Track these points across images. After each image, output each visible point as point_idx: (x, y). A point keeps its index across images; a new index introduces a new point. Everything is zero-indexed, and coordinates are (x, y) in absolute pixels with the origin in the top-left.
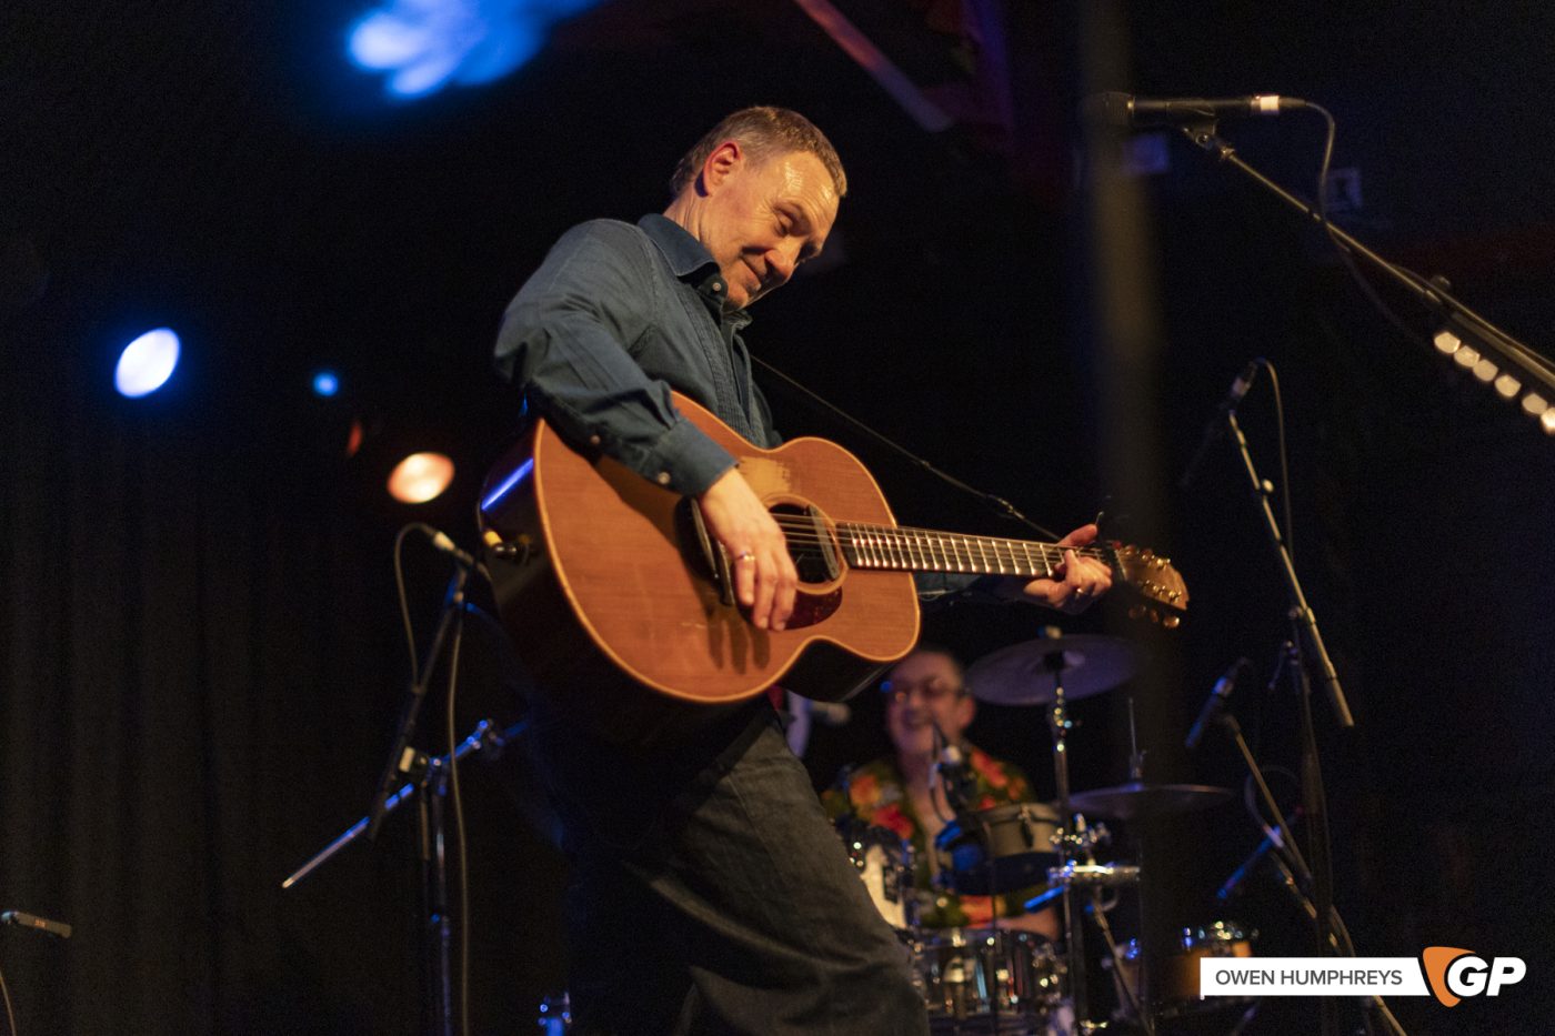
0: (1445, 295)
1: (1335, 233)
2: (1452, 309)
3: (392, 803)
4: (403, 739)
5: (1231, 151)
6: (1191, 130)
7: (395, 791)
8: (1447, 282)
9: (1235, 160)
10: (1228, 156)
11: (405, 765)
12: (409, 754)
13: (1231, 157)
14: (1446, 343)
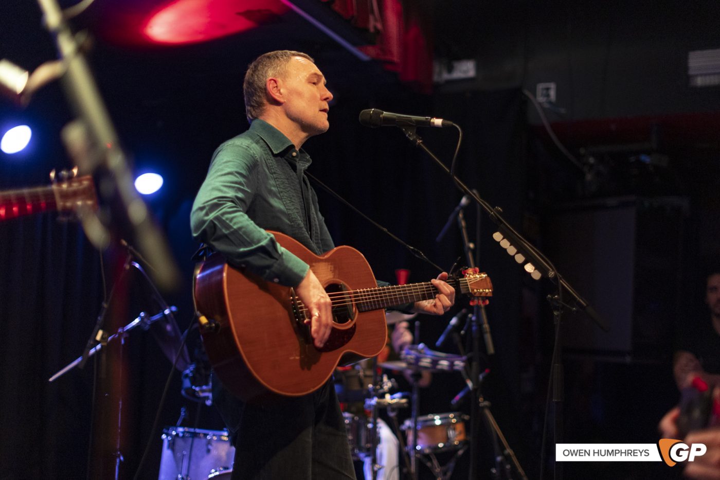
0: (498, 215)
1: (458, 183)
2: (502, 222)
3: (92, 351)
4: (97, 327)
5: (421, 141)
6: (406, 130)
7: (94, 346)
8: (501, 210)
9: (422, 145)
10: (419, 143)
11: (98, 338)
12: (100, 333)
13: (421, 144)
14: (497, 236)
